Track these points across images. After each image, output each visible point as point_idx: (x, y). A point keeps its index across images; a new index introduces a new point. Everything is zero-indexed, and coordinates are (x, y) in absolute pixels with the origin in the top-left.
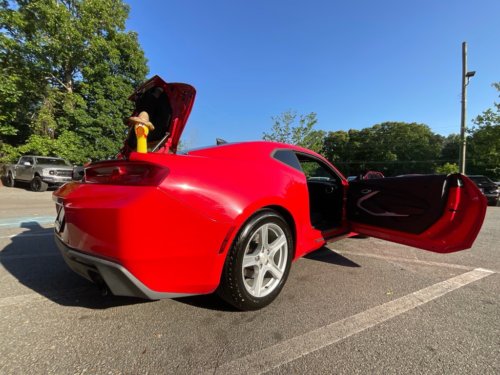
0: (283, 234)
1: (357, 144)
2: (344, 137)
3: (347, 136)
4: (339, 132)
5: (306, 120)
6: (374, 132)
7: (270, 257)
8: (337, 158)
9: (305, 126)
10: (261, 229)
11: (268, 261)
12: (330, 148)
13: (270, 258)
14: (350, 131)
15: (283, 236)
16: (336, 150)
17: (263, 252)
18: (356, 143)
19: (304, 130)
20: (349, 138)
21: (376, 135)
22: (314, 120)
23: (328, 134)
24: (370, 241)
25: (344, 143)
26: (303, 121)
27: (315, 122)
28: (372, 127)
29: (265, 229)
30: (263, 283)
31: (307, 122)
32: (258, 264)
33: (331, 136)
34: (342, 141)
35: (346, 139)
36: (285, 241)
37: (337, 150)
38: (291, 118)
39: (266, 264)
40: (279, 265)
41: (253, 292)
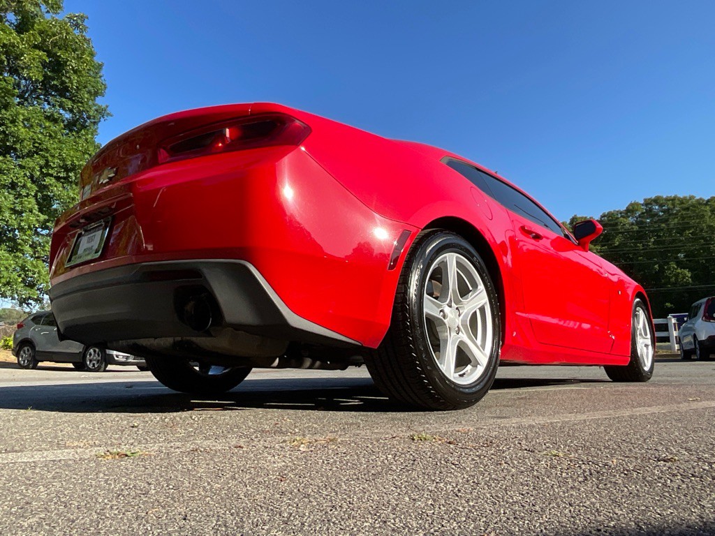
0: (480, 285)
6: (631, 220)
7: (462, 320)
10: (446, 257)
11: (459, 328)
13: (463, 322)
17: (450, 306)
21: (636, 228)
29: (451, 261)
36: (486, 298)
40: (479, 341)
41: (443, 368)
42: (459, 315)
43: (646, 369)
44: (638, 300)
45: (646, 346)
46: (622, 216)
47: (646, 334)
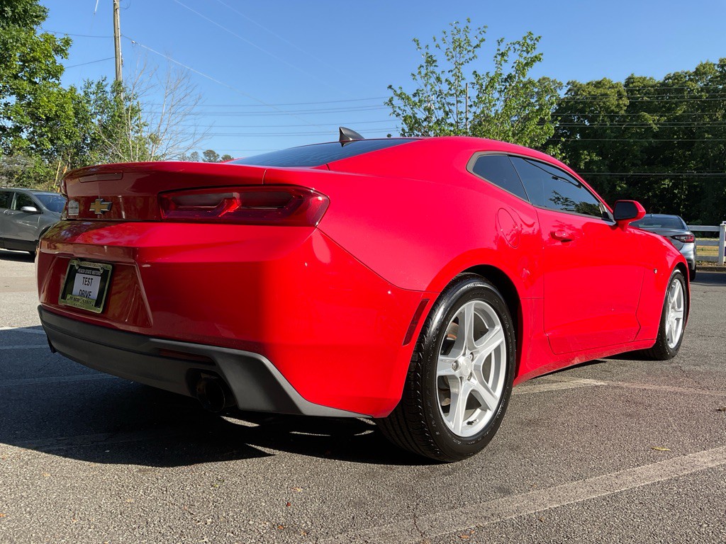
0: (498, 324)
1: (651, 119)
2: (613, 100)
3: (620, 96)
4: (600, 83)
5: (510, 53)
6: (700, 84)
7: (475, 366)
8: (591, 161)
9: (507, 70)
10: (464, 309)
11: (471, 374)
12: (573, 131)
13: (476, 368)
14: (630, 81)
15: (499, 327)
16: (588, 136)
17: (464, 355)
18: (647, 115)
19: (506, 80)
20: (627, 102)
21: (705, 95)
22: (534, 54)
23: (565, 90)
24: (673, 365)
25: (612, 115)
26: (503, 55)
27: (537, 59)
28: (692, 70)
29: (469, 310)
30: (465, 414)
31: (513, 57)
32: (457, 373)
33: (576, 94)
34: (607, 109)
35: (618, 106)
36: (503, 339)
37: (593, 138)
38: (470, 48)
39: (469, 380)
40: (490, 385)
41: (451, 425)
42: (473, 360)
43: (672, 346)
44: (678, 271)
45: (678, 320)
46: (691, 80)
47: (679, 307)
